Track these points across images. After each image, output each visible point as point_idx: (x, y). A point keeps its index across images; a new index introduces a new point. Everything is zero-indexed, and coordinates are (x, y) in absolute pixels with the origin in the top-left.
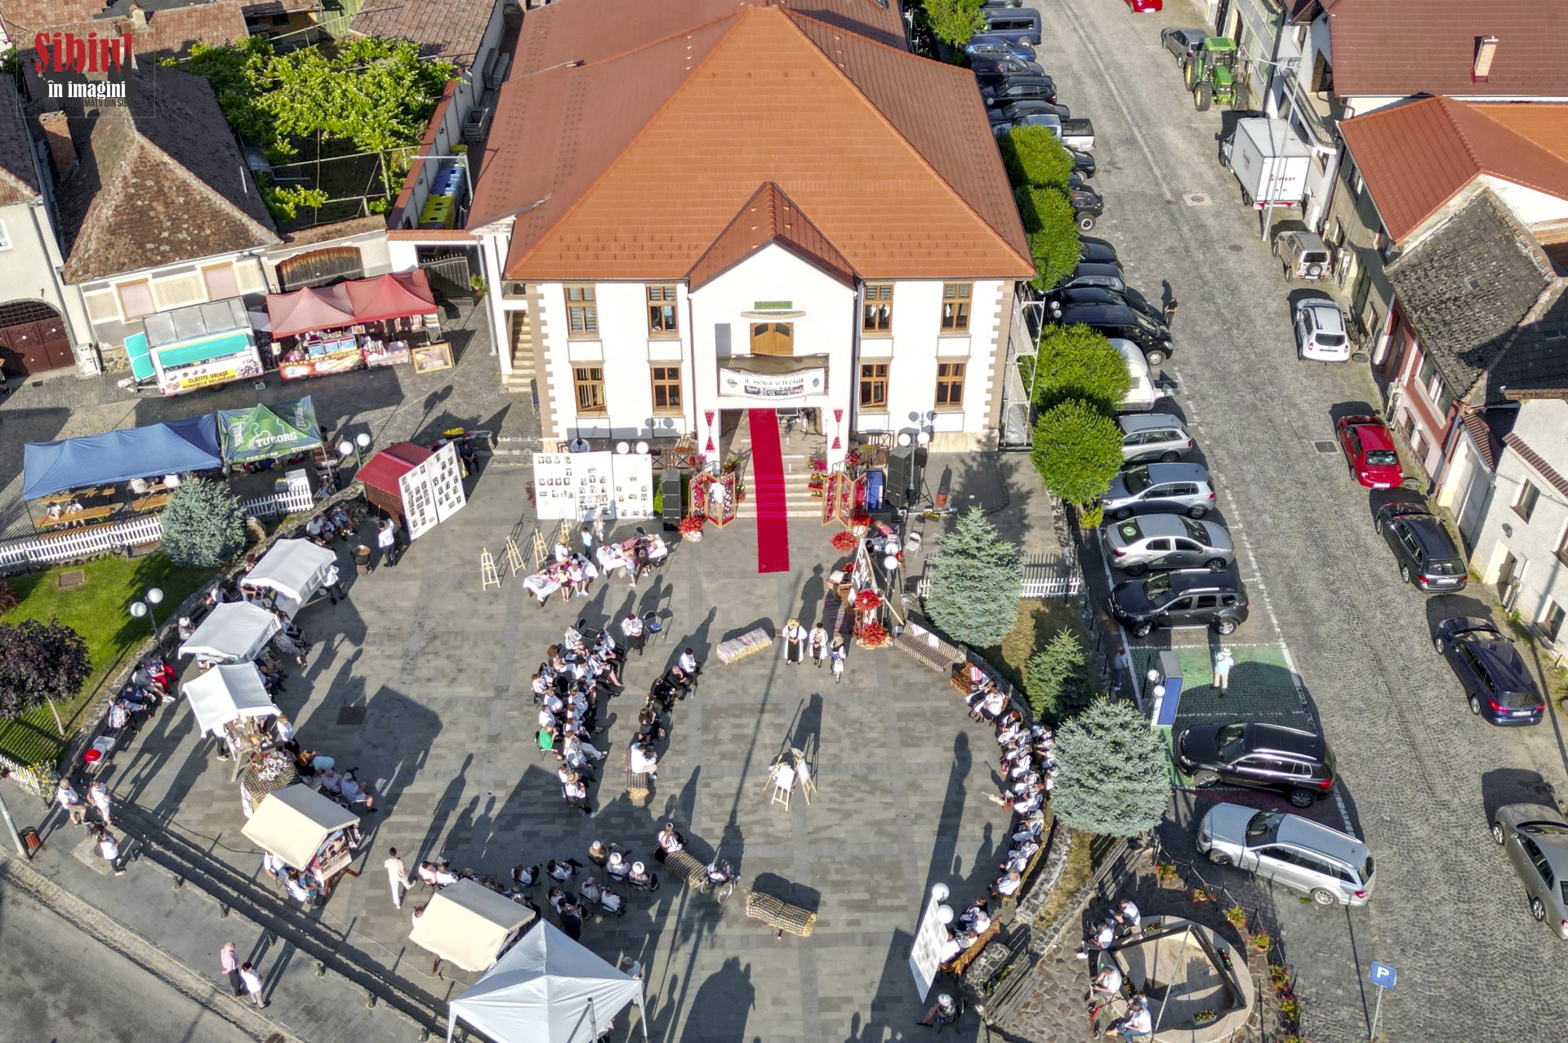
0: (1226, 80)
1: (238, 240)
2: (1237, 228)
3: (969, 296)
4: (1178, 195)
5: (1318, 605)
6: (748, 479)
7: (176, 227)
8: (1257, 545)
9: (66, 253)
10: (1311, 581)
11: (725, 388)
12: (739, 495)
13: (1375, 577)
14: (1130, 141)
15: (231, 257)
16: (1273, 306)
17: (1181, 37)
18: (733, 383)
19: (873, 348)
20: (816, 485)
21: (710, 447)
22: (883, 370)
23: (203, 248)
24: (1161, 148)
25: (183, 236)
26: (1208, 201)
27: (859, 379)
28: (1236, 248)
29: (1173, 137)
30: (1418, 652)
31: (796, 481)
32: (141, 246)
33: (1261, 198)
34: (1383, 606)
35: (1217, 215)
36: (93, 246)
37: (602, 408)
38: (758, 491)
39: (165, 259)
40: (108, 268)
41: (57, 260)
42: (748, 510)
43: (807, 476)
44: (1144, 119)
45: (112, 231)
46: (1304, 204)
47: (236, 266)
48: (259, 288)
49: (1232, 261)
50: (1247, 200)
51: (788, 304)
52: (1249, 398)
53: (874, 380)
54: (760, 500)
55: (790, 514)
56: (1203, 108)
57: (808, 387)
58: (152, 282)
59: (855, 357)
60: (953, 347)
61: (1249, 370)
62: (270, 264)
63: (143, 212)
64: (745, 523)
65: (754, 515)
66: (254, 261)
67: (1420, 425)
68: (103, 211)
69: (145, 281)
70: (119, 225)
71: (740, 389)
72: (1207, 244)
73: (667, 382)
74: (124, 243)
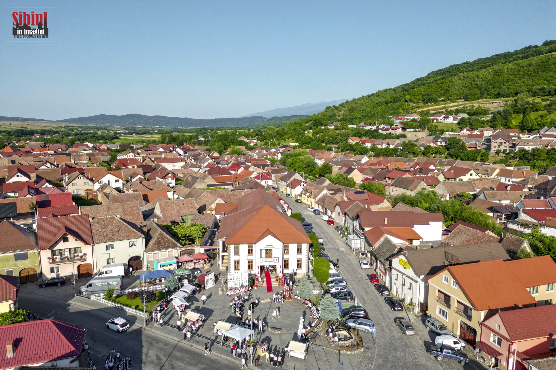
0: (346, 232)
1: (175, 246)
2: (350, 252)
3: (301, 247)
4: (339, 249)
5: (366, 298)
6: (265, 280)
7: (165, 244)
8: (355, 292)
9: (146, 247)
10: (365, 296)
11: (261, 261)
12: (263, 282)
13: (375, 295)
14: (330, 242)
15: (173, 249)
16: (356, 262)
17: (338, 227)
18: (262, 260)
19: (286, 257)
20: (277, 280)
21: (258, 273)
22: (288, 261)
23: (169, 247)
24: (335, 243)
25: (166, 245)
26: (344, 249)
27: (284, 263)
28: (350, 255)
29: (338, 241)
30: (383, 304)
31: (273, 280)
32: (159, 246)
33: (353, 247)
34: (377, 299)
35: (346, 251)
36: (151, 246)
37: (239, 270)
38: (267, 282)
39: (163, 249)
40: (153, 250)
41: (144, 249)
42: (265, 285)
43: (275, 279)
44: (332, 238)
45: (154, 244)
46: (361, 248)
47: (174, 251)
48: (177, 256)
49: (349, 257)
50: (351, 248)
51: (272, 245)
52: (353, 274)
53: (286, 263)
54: (267, 283)
55: (272, 285)
56: (342, 237)
57: (275, 261)
58: (159, 253)
59: (283, 259)
60: (299, 256)
61: (353, 270)
62: (179, 251)
63: (160, 241)
64: (265, 287)
65: (266, 285)
66: (177, 250)
67: (381, 274)
68: (153, 241)
69: (158, 253)
70: (156, 243)
71: (264, 261)
72: (344, 254)
73: (250, 264)
74: (156, 246)
